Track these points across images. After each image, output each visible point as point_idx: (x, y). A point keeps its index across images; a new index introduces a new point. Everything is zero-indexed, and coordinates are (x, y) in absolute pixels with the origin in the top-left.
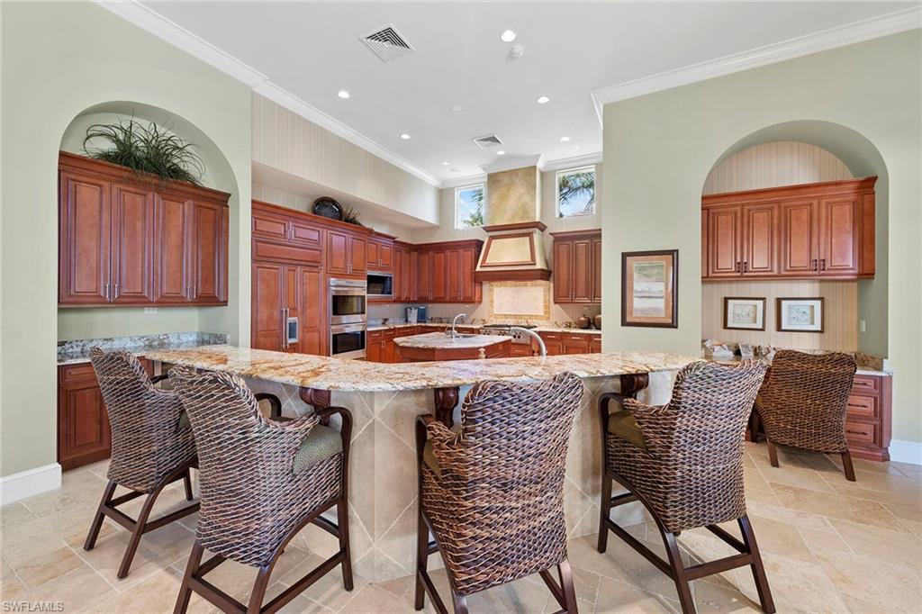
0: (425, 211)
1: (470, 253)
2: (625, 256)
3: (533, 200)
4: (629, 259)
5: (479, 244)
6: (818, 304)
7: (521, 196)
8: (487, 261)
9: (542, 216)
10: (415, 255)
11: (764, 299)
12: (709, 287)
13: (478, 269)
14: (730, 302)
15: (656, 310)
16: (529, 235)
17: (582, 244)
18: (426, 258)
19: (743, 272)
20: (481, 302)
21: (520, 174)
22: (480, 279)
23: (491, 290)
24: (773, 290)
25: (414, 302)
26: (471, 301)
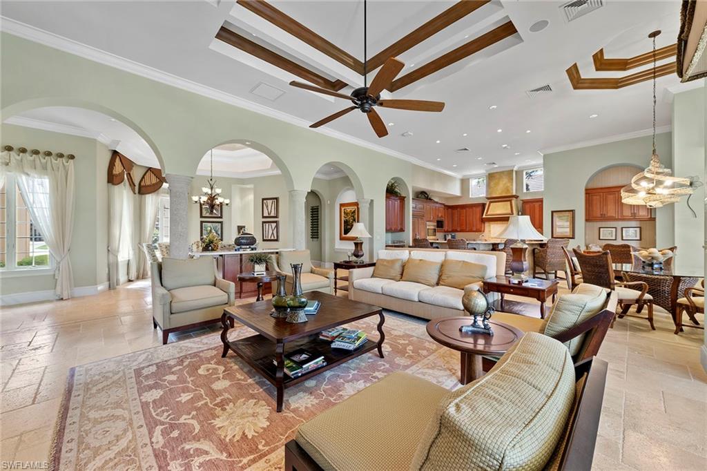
0: (455, 190)
1: (479, 209)
2: (552, 212)
3: (512, 185)
4: (554, 214)
5: (484, 205)
6: (638, 229)
7: (505, 184)
8: (489, 213)
9: (516, 192)
10: (450, 210)
11: (616, 228)
12: (588, 223)
13: (484, 216)
14: (601, 229)
15: (566, 232)
16: (510, 201)
17: (537, 205)
18: (455, 211)
19: (604, 218)
20: (484, 231)
21: (505, 173)
22: (483, 221)
23: (490, 226)
24: (620, 224)
25: (450, 232)
26: (480, 231)
